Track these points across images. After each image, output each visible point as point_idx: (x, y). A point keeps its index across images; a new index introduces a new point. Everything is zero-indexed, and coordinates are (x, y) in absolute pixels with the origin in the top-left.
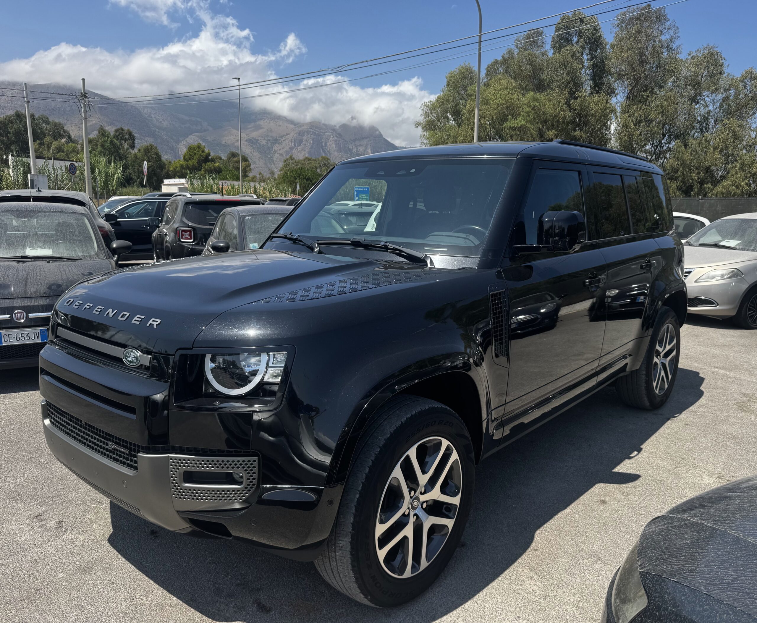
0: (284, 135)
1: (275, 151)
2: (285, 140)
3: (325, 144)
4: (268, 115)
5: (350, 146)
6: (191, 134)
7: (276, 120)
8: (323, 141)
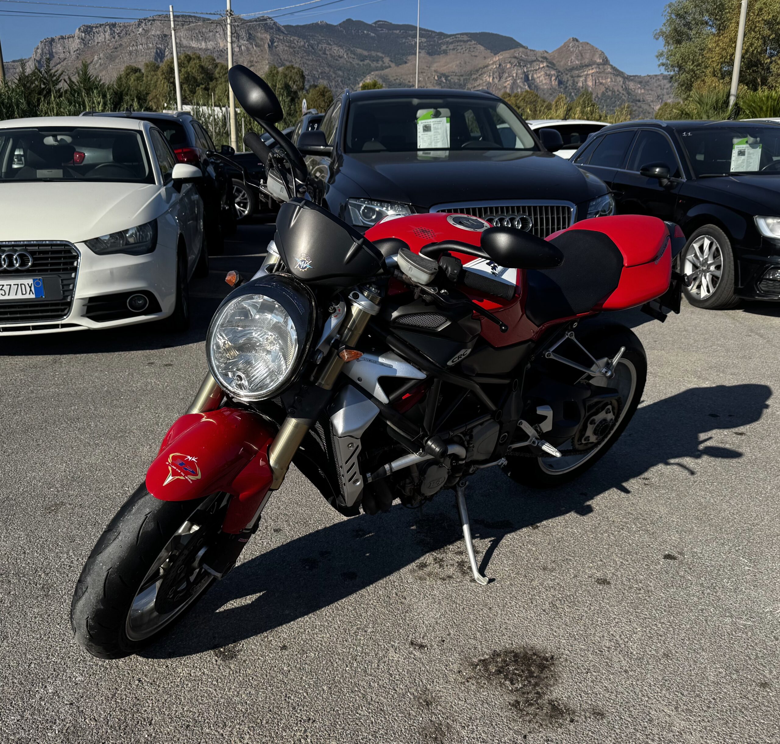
0: (480, 68)
2: (482, 74)
3: (532, 76)
4: (462, 43)
5: (565, 78)
6: (369, 73)
7: (472, 49)
8: (529, 73)
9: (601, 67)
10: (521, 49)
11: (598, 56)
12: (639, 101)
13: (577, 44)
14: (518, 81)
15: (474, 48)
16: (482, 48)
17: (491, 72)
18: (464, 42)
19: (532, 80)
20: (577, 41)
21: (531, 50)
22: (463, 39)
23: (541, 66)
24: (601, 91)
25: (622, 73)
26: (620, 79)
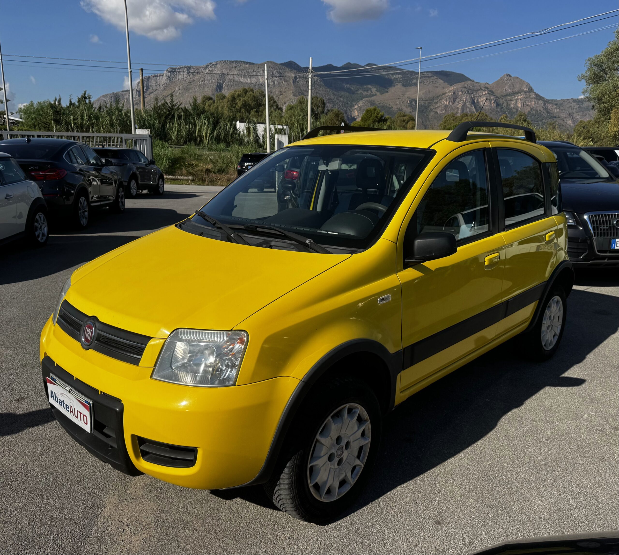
0: (440, 95)
1: (431, 110)
2: (441, 99)
3: (477, 101)
4: (427, 78)
5: (501, 101)
6: (362, 99)
7: (434, 82)
8: (475, 98)
9: (527, 94)
10: (469, 82)
11: (525, 86)
12: (555, 117)
13: (510, 78)
14: (467, 104)
15: (436, 81)
16: (441, 81)
17: (448, 98)
18: (429, 77)
19: (477, 103)
20: (510, 76)
21: (476, 82)
22: (428, 75)
23: (484, 93)
24: (528, 111)
25: (543, 98)
26: (541, 102)
